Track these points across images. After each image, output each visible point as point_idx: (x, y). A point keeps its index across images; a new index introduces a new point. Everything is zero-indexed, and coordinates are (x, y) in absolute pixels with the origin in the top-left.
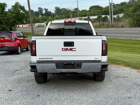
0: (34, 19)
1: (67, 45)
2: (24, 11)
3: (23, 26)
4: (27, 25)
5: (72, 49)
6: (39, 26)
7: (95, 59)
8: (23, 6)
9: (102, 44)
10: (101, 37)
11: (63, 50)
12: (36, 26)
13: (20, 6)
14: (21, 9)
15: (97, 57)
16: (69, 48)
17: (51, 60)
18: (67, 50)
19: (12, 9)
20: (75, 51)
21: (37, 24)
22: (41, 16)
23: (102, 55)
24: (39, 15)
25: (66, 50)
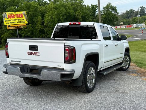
0: (134, 19)
1: (32, 49)
2: (115, 12)
3: (120, 28)
4: (125, 26)
5: (36, 53)
6: (137, 26)
7: (58, 66)
8: (115, 7)
9: (65, 50)
10: (63, 41)
11: (29, 53)
12: (133, 27)
13: (112, 7)
14: (113, 10)
15: (60, 64)
16: (33, 52)
17: (20, 63)
18: (32, 55)
19: (103, 10)
20: (39, 55)
21: (135, 25)
22: (139, 16)
23: (65, 63)
24: (138, 15)
25: (30, 55)
